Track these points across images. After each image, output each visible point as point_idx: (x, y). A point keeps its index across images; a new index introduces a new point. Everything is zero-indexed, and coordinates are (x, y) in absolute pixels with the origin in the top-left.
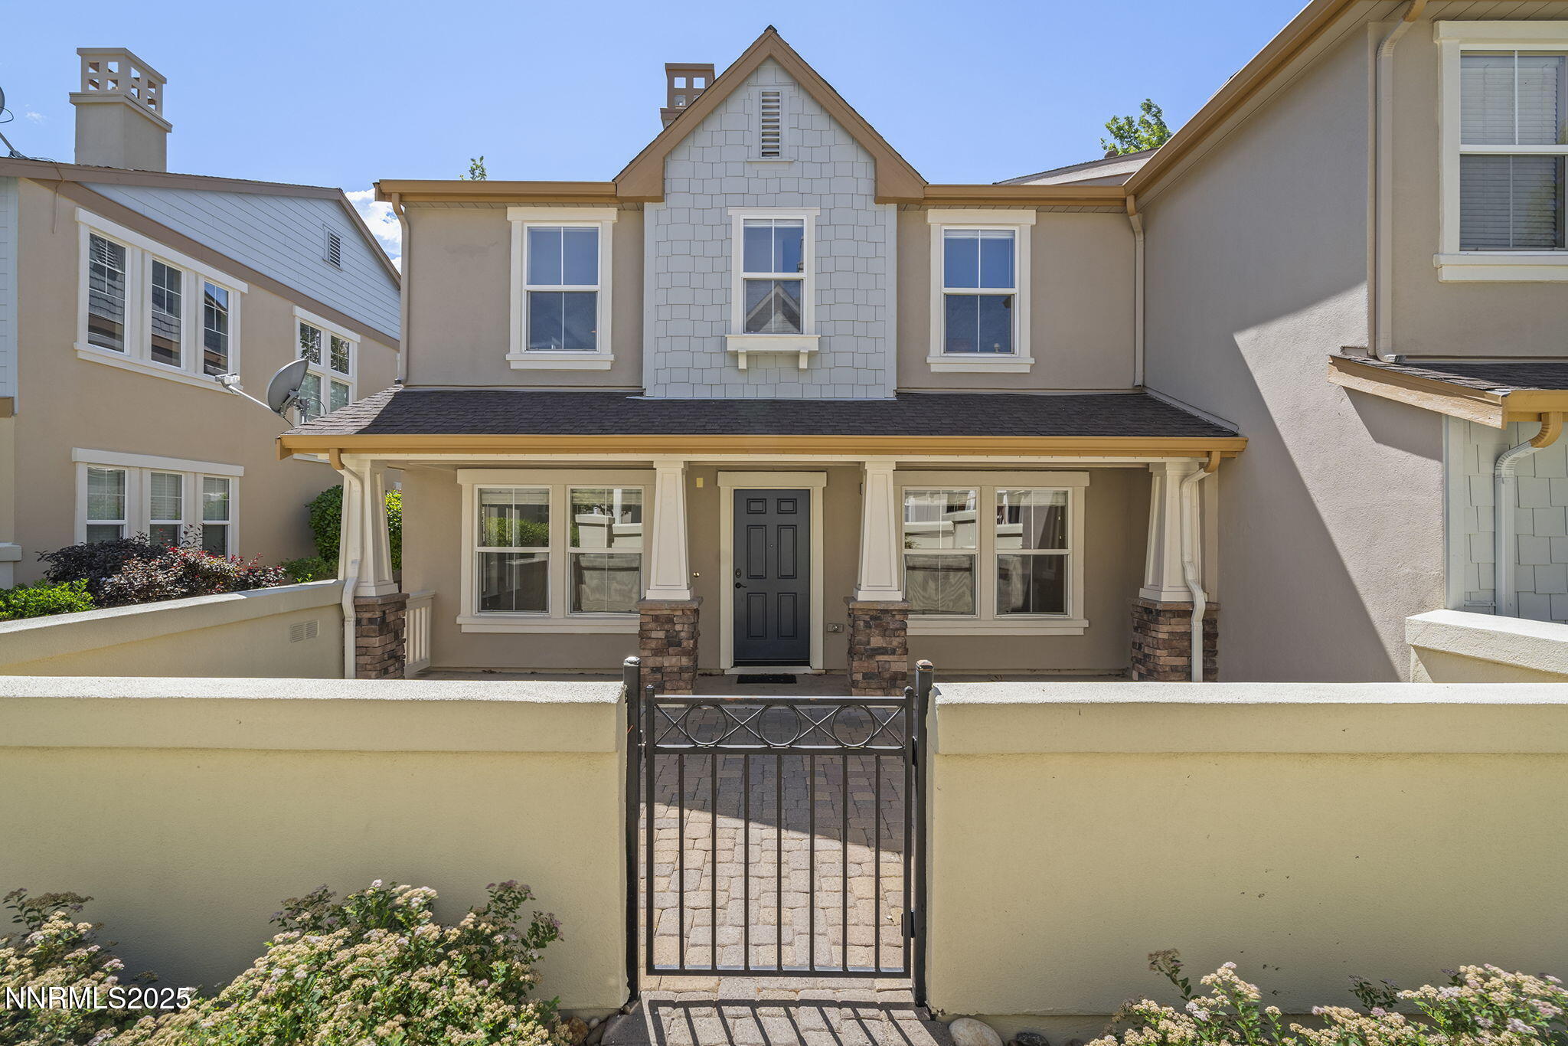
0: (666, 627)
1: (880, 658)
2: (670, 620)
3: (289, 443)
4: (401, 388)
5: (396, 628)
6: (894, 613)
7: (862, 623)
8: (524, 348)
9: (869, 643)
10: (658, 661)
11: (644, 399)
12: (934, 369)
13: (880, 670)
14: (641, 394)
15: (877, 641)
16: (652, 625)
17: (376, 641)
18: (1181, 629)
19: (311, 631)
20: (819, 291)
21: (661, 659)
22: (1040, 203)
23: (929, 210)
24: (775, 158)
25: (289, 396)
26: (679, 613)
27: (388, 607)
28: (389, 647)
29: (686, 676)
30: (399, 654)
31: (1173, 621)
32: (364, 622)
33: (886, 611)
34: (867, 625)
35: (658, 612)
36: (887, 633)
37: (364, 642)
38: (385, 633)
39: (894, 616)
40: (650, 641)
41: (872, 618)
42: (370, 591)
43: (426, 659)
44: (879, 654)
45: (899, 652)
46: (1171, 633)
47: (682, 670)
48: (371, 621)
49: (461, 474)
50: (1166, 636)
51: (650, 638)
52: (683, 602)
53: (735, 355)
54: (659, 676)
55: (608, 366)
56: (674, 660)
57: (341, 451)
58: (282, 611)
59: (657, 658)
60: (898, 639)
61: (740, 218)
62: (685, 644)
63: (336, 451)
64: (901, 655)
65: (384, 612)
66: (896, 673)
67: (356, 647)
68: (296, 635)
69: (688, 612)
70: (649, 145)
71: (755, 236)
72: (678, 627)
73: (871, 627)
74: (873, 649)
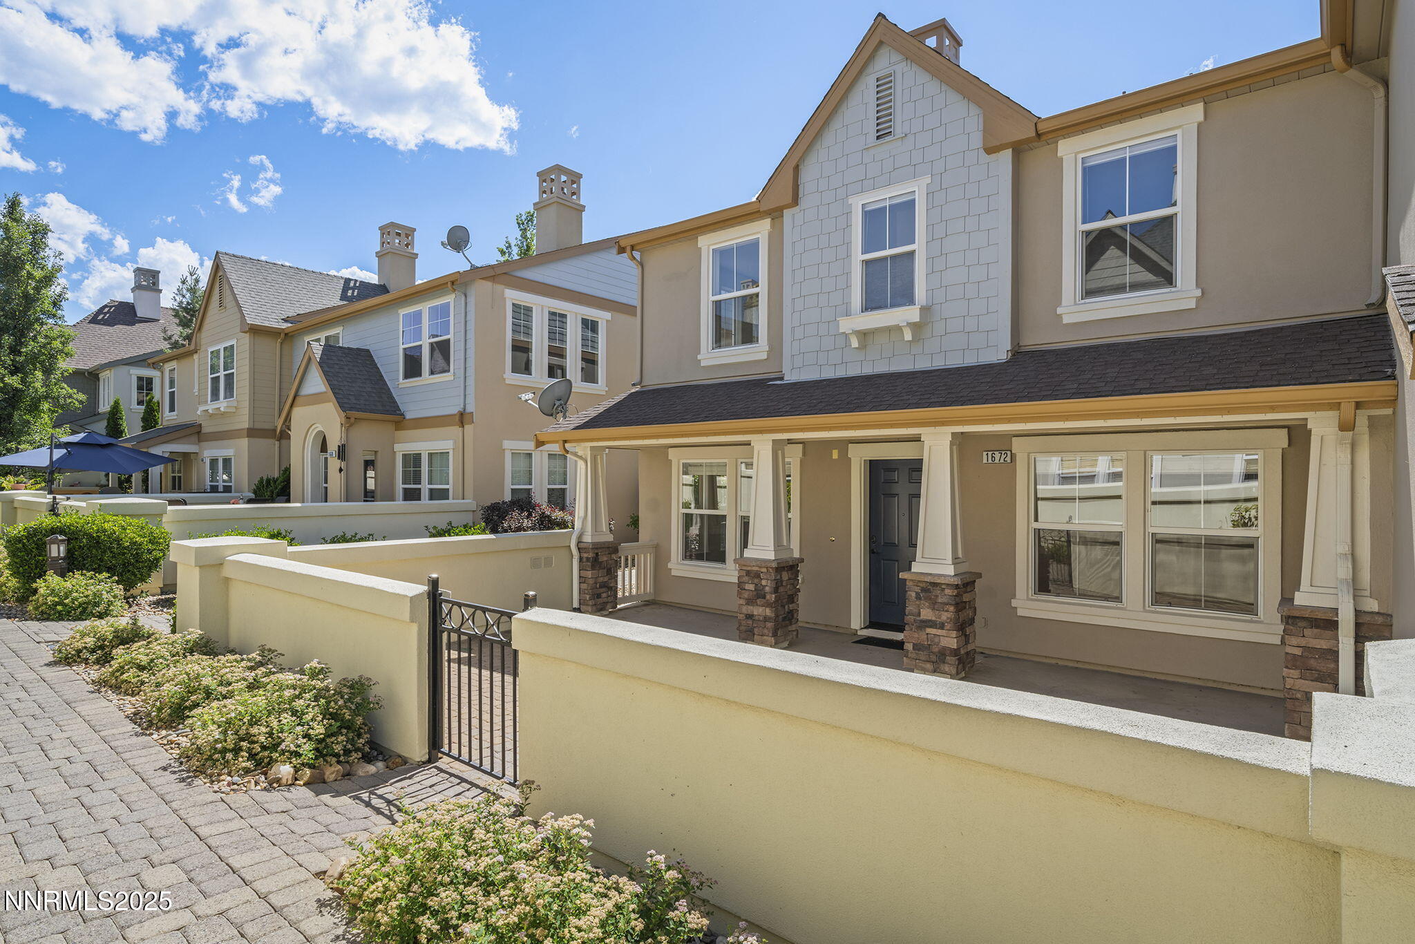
0: (756, 581)
1: (929, 630)
2: (757, 575)
3: (541, 439)
4: (637, 389)
5: (609, 566)
6: (943, 587)
7: (914, 594)
8: (710, 348)
9: (919, 614)
10: (748, 609)
11: (785, 382)
12: (1066, 320)
13: (929, 643)
14: (782, 379)
15: (927, 614)
16: (746, 579)
17: (589, 574)
18: (1323, 644)
19: (548, 562)
20: (930, 259)
21: (752, 607)
22: (1205, 93)
23: (1059, 142)
24: (888, 138)
25: (555, 404)
26: (764, 570)
27: (600, 551)
28: (601, 579)
29: (769, 625)
30: (612, 585)
31: (1307, 632)
32: (584, 560)
33: (935, 584)
34: (918, 597)
35: (749, 568)
36: (936, 606)
37: (584, 573)
38: (597, 568)
39: (943, 590)
40: (744, 591)
41: (923, 590)
42: (588, 538)
43: (650, 592)
44: (931, 627)
45: (948, 628)
46: (1305, 648)
47: (766, 619)
48: (588, 559)
49: (672, 453)
50: (1298, 652)
51: (745, 589)
52: (769, 561)
53: (846, 335)
54: (750, 622)
55: (764, 356)
56: (761, 609)
57: (565, 441)
58: (522, 547)
59: (749, 607)
60: (946, 614)
61: (857, 203)
62: (768, 597)
63: (562, 442)
64: (950, 630)
65: (597, 554)
66: (944, 648)
67: (580, 577)
68: (535, 563)
69: (770, 569)
70: (783, 160)
71: (872, 217)
72: (764, 583)
73: (920, 599)
74: (922, 621)
